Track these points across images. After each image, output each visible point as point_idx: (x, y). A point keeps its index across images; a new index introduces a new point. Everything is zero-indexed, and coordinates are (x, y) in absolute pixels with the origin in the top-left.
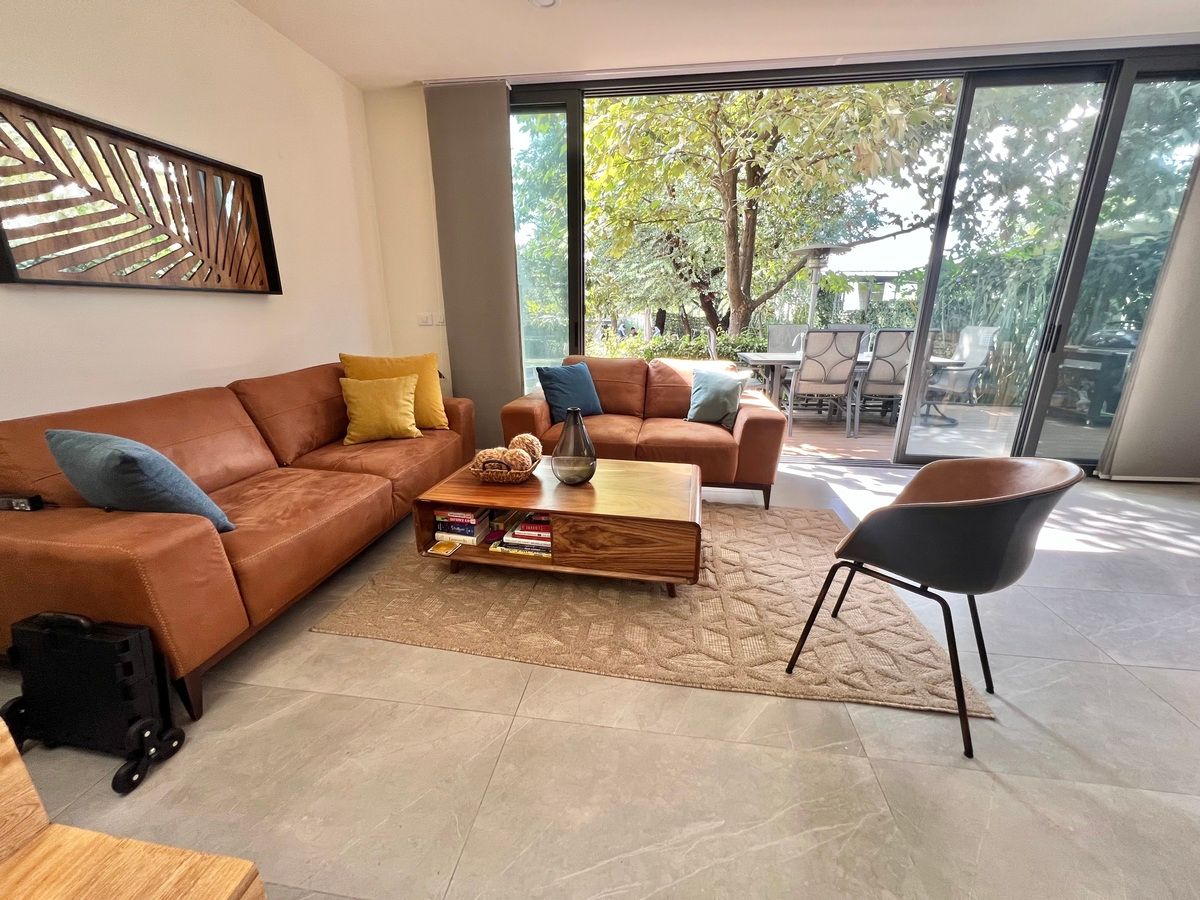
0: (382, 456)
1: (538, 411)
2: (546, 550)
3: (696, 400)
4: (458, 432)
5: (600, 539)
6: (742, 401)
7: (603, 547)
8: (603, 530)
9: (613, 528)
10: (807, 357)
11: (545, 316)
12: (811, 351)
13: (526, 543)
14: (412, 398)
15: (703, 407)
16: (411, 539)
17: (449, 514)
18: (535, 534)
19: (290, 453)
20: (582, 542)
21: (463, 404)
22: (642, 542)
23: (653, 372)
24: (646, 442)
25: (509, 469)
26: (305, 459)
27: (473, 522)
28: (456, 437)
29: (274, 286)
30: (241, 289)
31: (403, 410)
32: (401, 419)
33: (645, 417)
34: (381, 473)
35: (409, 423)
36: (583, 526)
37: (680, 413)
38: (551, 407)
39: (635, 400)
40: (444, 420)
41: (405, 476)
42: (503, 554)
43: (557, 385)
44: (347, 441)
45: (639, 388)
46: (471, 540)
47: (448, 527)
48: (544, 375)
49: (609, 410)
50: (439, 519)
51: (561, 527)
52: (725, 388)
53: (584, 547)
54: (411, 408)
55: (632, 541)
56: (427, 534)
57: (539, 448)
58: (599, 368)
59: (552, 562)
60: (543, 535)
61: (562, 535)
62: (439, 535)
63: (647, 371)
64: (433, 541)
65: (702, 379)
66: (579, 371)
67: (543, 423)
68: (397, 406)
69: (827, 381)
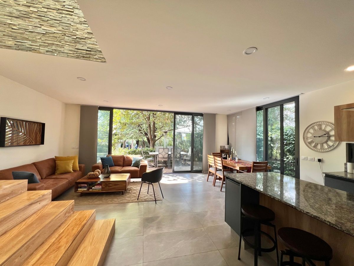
0: (65, 176)
1: (100, 166)
2: (100, 189)
3: (133, 163)
4: (81, 171)
5: (110, 185)
6: (141, 163)
7: (111, 186)
8: (111, 184)
9: (112, 183)
10: (159, 153)
11: (103, 143)
12: (160, 152)
13: (96, 188)
14: (72, 164)
15: (134, 164)
16: (73, 190)
17: (81, 185)
18: (99, 186)
19: (44, 177)
20: (107, 186)
21: (83, 165)
22: (118, 185)
23: (125, 157)
24: (122, 171)
25: (94, 175)
26: (47, 178)
27: (86, 186)
28: (81, 172)
29: (42, 143)
30: (36, 144)
31: (70, 167)
32: (69, 169)
33: (123, 167)
34: (66, 179)
35: (71, 170)
36: (107, 183)
37: (130, 165)
38: (103, 165)
39: (121, 163)
40: (78, 169)
41: (71, 179)
42: (92, 191)
43: (105, 161)
44: (56, 174)
45: (122, 161)
46: (85, 189)
47: (81, 188)
48: (102, 159)
49: (115, 166)
50: (79, 186)
51: (103, 184)
52: (138, 160)
53: (107, 187)
54: (72, 166)
55: (116, 185)
56: (76, 189)
57: (100, 172)
58: (114, 157)
59: (102, 191)
60: (100, 186)
61: (104, 185)
62: (78, 189)
63: (124, 157)
64: (77, 190)
65: (135, 159)
66: (110, 158)
67: (101, 168)
68: (69, 166)
69: (164, 158)
